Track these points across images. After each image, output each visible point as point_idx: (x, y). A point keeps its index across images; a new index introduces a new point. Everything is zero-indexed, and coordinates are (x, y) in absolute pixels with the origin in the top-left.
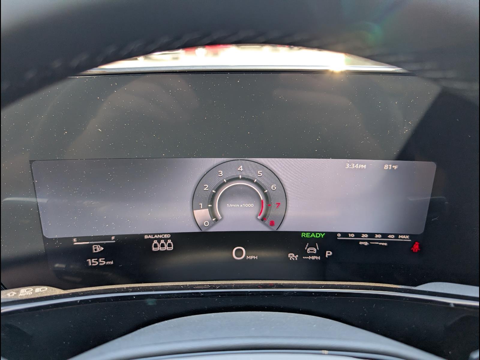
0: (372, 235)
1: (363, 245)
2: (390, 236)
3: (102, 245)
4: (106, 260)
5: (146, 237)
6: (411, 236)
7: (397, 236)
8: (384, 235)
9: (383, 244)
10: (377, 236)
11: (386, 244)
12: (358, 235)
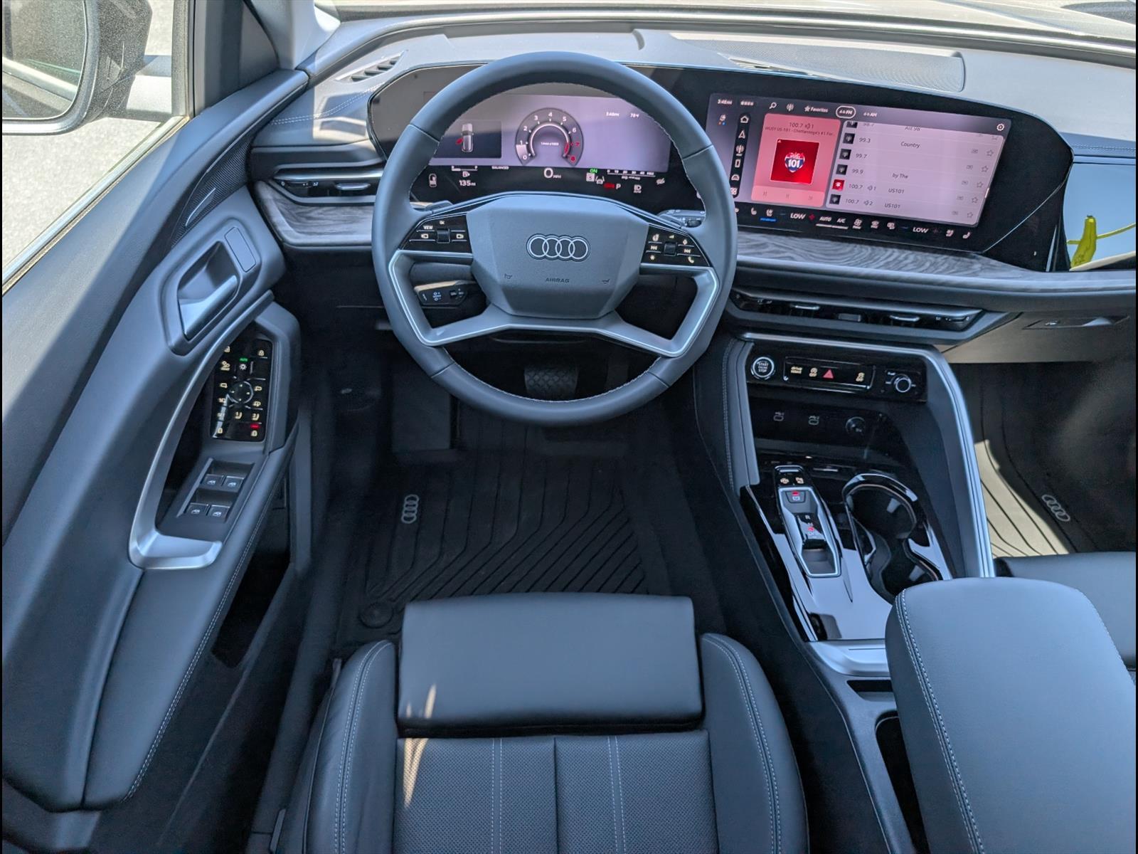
0: (630, 172)
1: (624, 179)
2: (641, 173)
3: (469, 172)
4: (471, 182)
5: (493, 168)
6: (656, 173)
7: (646, 173)
8: (638, 172)
9: (636, 178)
10: (633, 173)
11: (639, 179)
12: (621, 171)
